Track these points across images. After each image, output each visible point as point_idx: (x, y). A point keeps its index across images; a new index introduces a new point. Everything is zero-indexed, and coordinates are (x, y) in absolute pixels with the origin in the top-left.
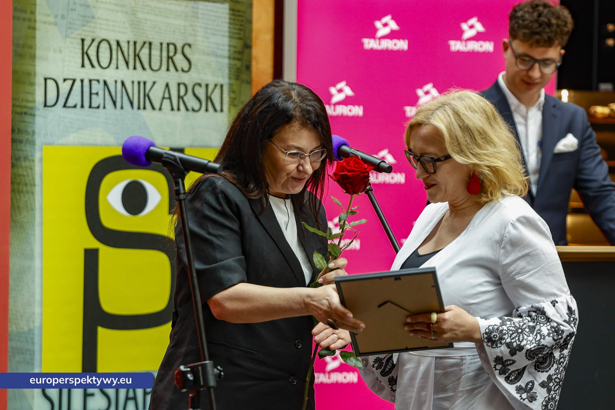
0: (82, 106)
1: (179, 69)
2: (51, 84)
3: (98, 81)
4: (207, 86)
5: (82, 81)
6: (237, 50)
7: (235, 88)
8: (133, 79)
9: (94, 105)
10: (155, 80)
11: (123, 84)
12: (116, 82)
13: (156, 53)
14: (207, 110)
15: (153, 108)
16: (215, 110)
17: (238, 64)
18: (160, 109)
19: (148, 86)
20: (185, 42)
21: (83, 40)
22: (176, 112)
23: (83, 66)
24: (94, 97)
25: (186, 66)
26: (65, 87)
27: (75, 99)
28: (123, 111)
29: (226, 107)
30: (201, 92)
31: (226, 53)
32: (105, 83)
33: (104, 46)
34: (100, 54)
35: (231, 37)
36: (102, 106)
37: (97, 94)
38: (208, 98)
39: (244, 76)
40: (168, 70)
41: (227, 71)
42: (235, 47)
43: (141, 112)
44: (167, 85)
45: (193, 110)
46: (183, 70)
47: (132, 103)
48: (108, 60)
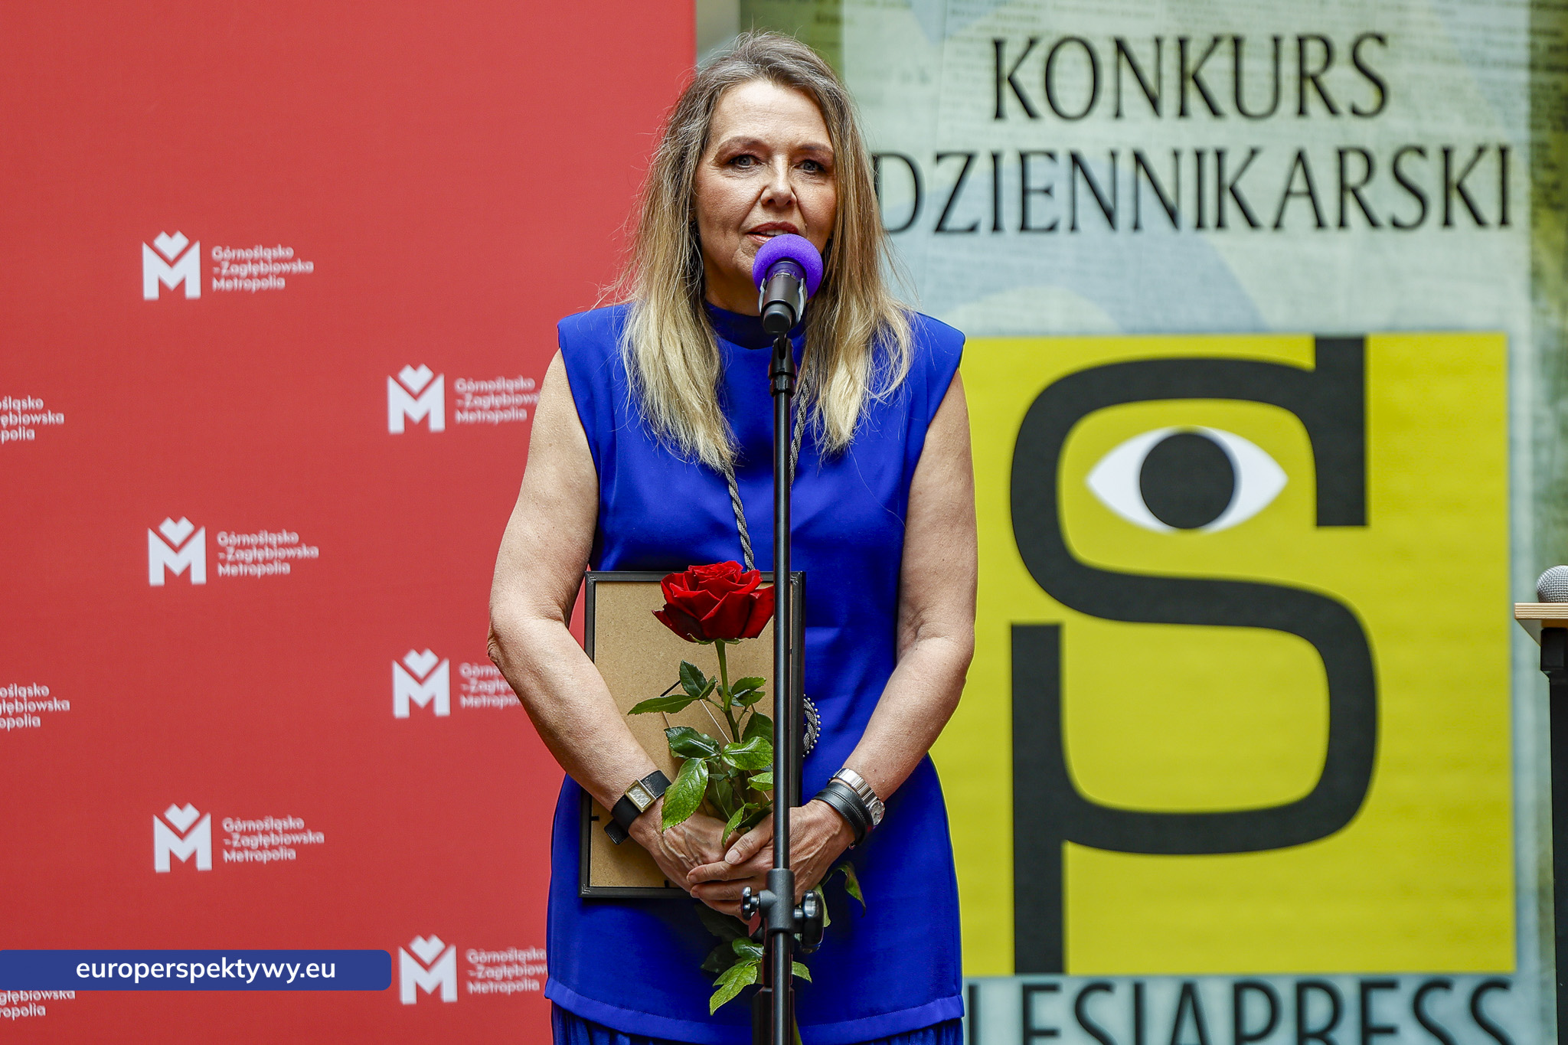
0: (996, 227)
1: (1343, 107)
3: (1051, 156)
4: (1447, 153)
5: (995, 158)
6: (1558, 41)
7: (1554, 154)
8: (1177, 145)
9: (1037, 220)
10: (1255, 143)
11: (1139, 159)
12: (1113, 155)
13: (1256, 65)
14: (1447, 222)
15: (1252, 223)
16: (1480, 222)
18: (1277, 225)
19: (1232, 165)
20: (1362, 29)
21: (998, 45)
22: (1332, 232)
23: (999, 115)
24: (1036, 201)
25: (1366, 95)
26: (938, 179)
27: (973, 205)
28: (1139, 238)
29: (1519, 213)
30: (1426, 174)
31: (1520, 54)
32: (1075, 160)
34: (1059, 80)
36: (1064, 224)
37: (1047, 191)
38: (1454, 188)
40: (1302, 111)
41: (1521, 107)
42: (1553, 33)
43: (1211, 236)
44: (1300, 157)
45: (1397, 225)
46: (1356, 112)
47: (1172, 215)
48: (1085, 96)
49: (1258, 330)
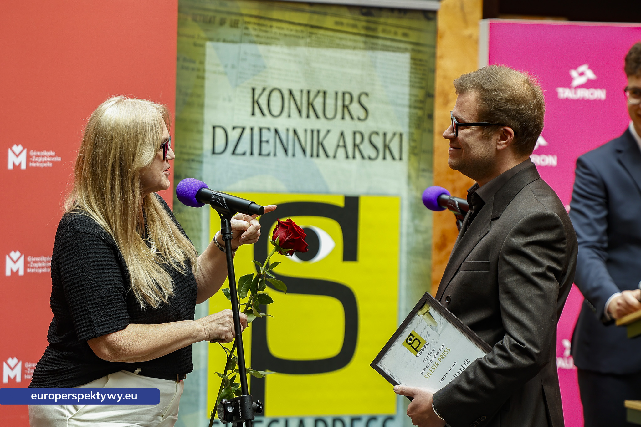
0: (252, 154)
1: (355, 117)
2: (219, 132)
3: (269, 129)
4: (385, 135)
5: (252, 129)
6: (418, 99)
7: (415, 137)
8: (306, 127)
9: (264, 152)
10: (329, 128)
11: (295, 132)
12: (288, 130)
13: (330, 102)
14: (384, 158)
15: (327, 156)
16: (394, 158)
17: (420, 113)
18: (335, 157)
19: (322, 134)
20: (362, 91)
21: (253, 90)
22: (351, 160)
23: (253, 114)
24: (264, 145)
25: (362, 114)
26: (234, 135)
27: (244, 146)
28: (295, 159)
29: (405, 156)
30: (378, 141)
31: (406, 102)
32: (276, 131)
33: (276, 96)
34: (272, 103)
35: (412, 86)
36: (272, 154)
37: (267, 142)
38: (386, 146)
39: (426, 125)
40: (343, 118)
41: (406, 120)
42: (416, 96)
43: (315, 160)
44: (342, 134)
45: (370, 158)
46: (359, 119)
47: (304, 151)
48: (279, 109)
49: (328, 193)
